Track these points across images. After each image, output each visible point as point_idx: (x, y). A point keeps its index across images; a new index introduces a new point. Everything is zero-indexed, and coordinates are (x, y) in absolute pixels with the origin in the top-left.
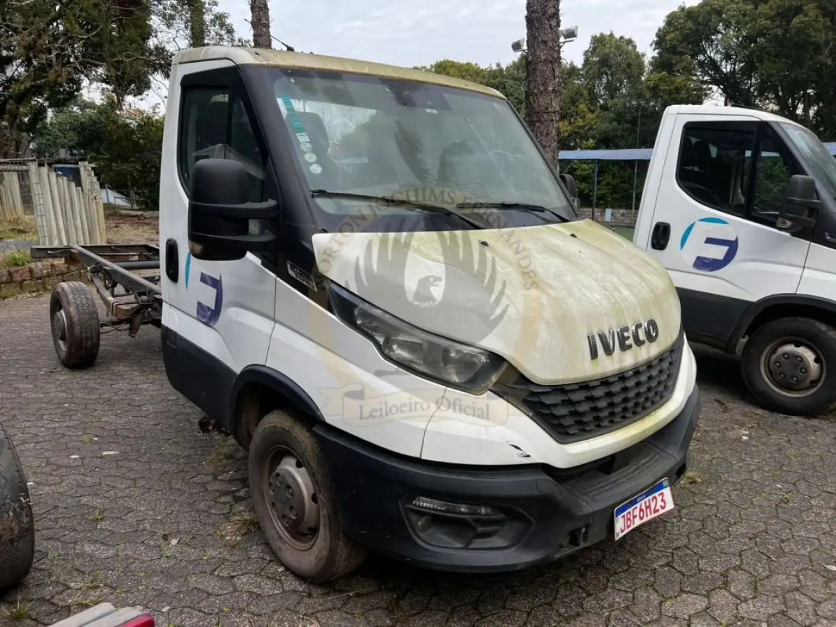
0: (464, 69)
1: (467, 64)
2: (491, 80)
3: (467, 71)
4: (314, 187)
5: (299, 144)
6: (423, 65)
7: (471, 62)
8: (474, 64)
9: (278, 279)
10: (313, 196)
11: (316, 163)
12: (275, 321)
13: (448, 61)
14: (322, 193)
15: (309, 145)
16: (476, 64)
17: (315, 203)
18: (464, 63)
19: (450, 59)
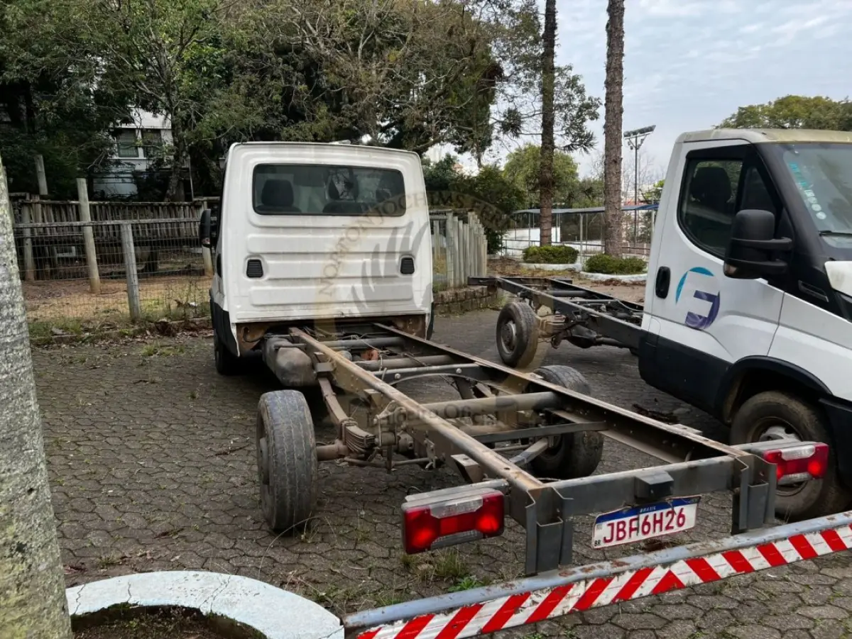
0: (812, 103)
1: (816, 98)
2: (847, 115)
3: (816, 106)
4: (821, 229)
5: (807, 198)
6: (759, 104)
7: (820, 95)
8: (824, 97)
9: (786, 294)
10: (820, 235)
11: (821, 211)
12: (779, 324)
13: (790, 96)
14: (828, 233)
15: (814, 199)
16: (827, 98)
17: (823, 241)
18: (812, 97)
19: (793, 95)
